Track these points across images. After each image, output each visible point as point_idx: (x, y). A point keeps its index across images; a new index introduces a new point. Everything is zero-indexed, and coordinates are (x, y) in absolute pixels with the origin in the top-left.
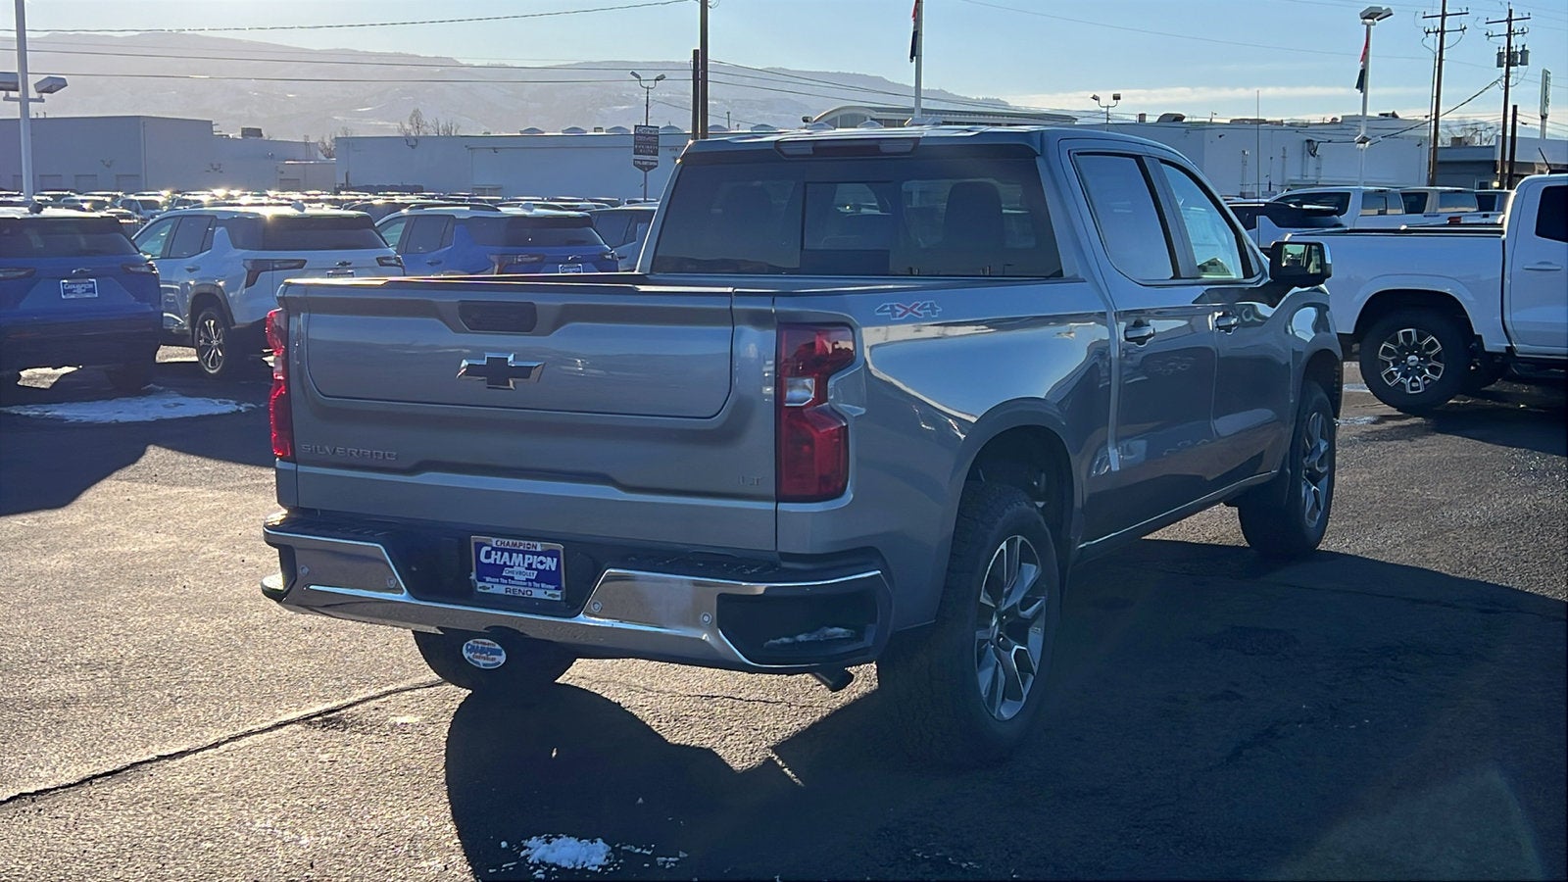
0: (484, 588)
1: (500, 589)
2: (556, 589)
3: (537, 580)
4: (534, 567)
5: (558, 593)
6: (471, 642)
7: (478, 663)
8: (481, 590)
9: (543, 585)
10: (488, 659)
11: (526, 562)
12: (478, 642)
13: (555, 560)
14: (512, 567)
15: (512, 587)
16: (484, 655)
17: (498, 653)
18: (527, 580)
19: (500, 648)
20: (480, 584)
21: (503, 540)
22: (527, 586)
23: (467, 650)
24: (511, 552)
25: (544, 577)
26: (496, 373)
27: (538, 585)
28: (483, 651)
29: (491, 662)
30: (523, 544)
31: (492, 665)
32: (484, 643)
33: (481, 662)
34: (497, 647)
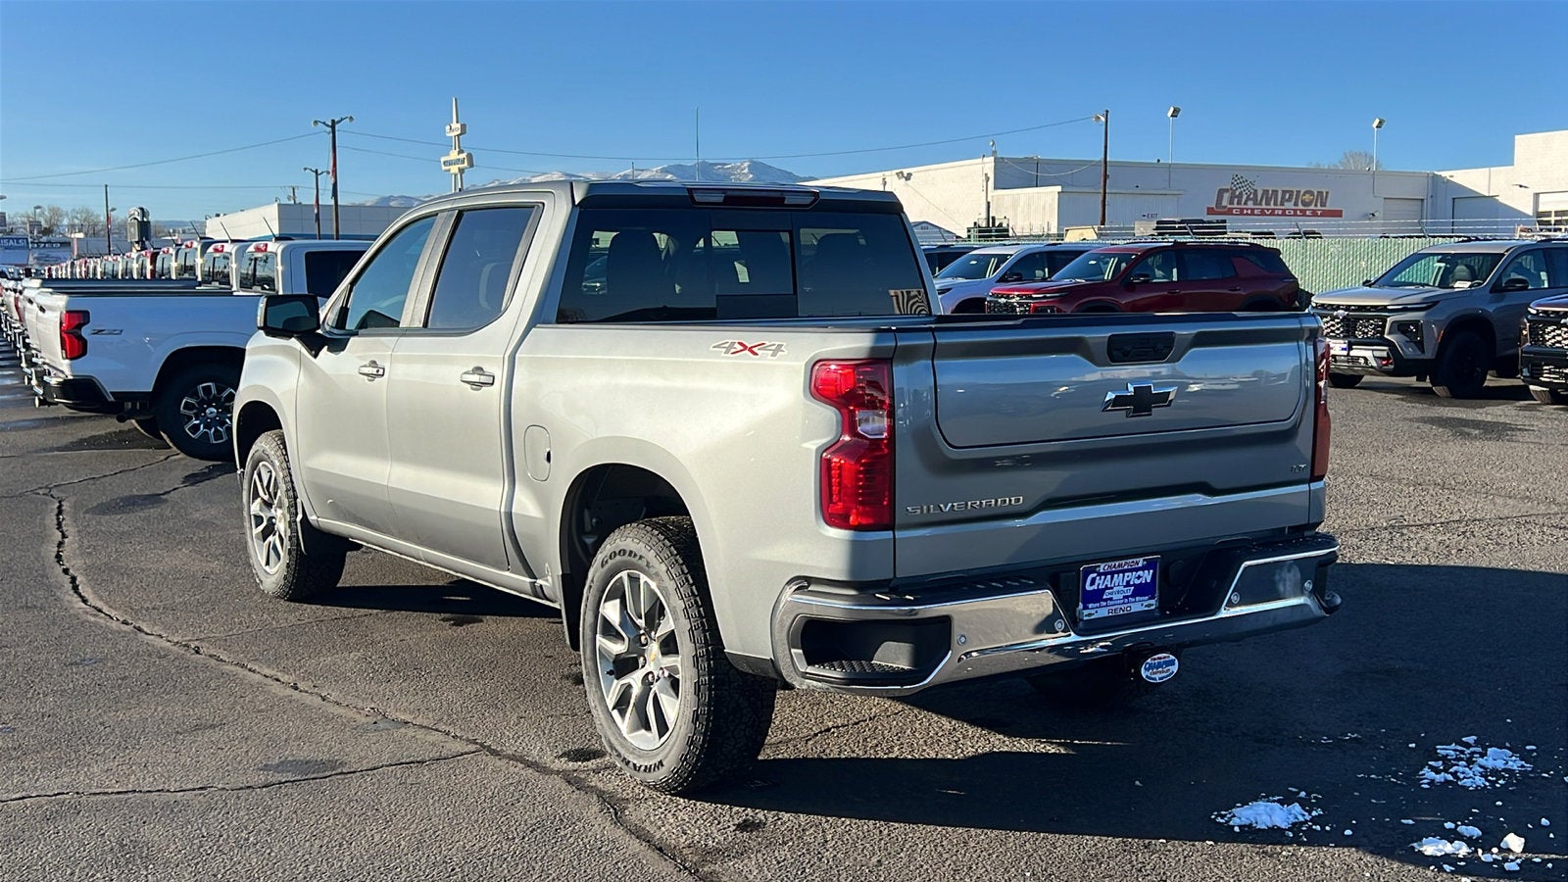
0: (1090, 615)
1: (1103, 613)
2: (1150, 599)
3: (1134, 595)
4: (1132, 583)
5: (1153, 602)
6: (1149, 661)
7: (1155, 679)
8: (1087, 618)
9: (1137, 598)
10: (1163, 672)
11: (1126, 579)
12: (1155, 659)
13: (1151, 571)
14: (1112, 588)
15: (1113, 608)
16: (1160, 669)
17: (1172, 663)
18: (1125, 597)
19: (1174, 658)
20: (1086, 612)
21: (1110, 564)
22: (1124, 603)
23: (1146, 669)
24: (1112, 574)
25: (1140, 590)
26: (1142, 401)
27: (1133, 600)
28: (1160, 665)
29: (1165, 674)
30: (1126, 564)
31: (1168, 676)
32: (1160, 658)
33: (1158, 677)
34: (1172, 657)
